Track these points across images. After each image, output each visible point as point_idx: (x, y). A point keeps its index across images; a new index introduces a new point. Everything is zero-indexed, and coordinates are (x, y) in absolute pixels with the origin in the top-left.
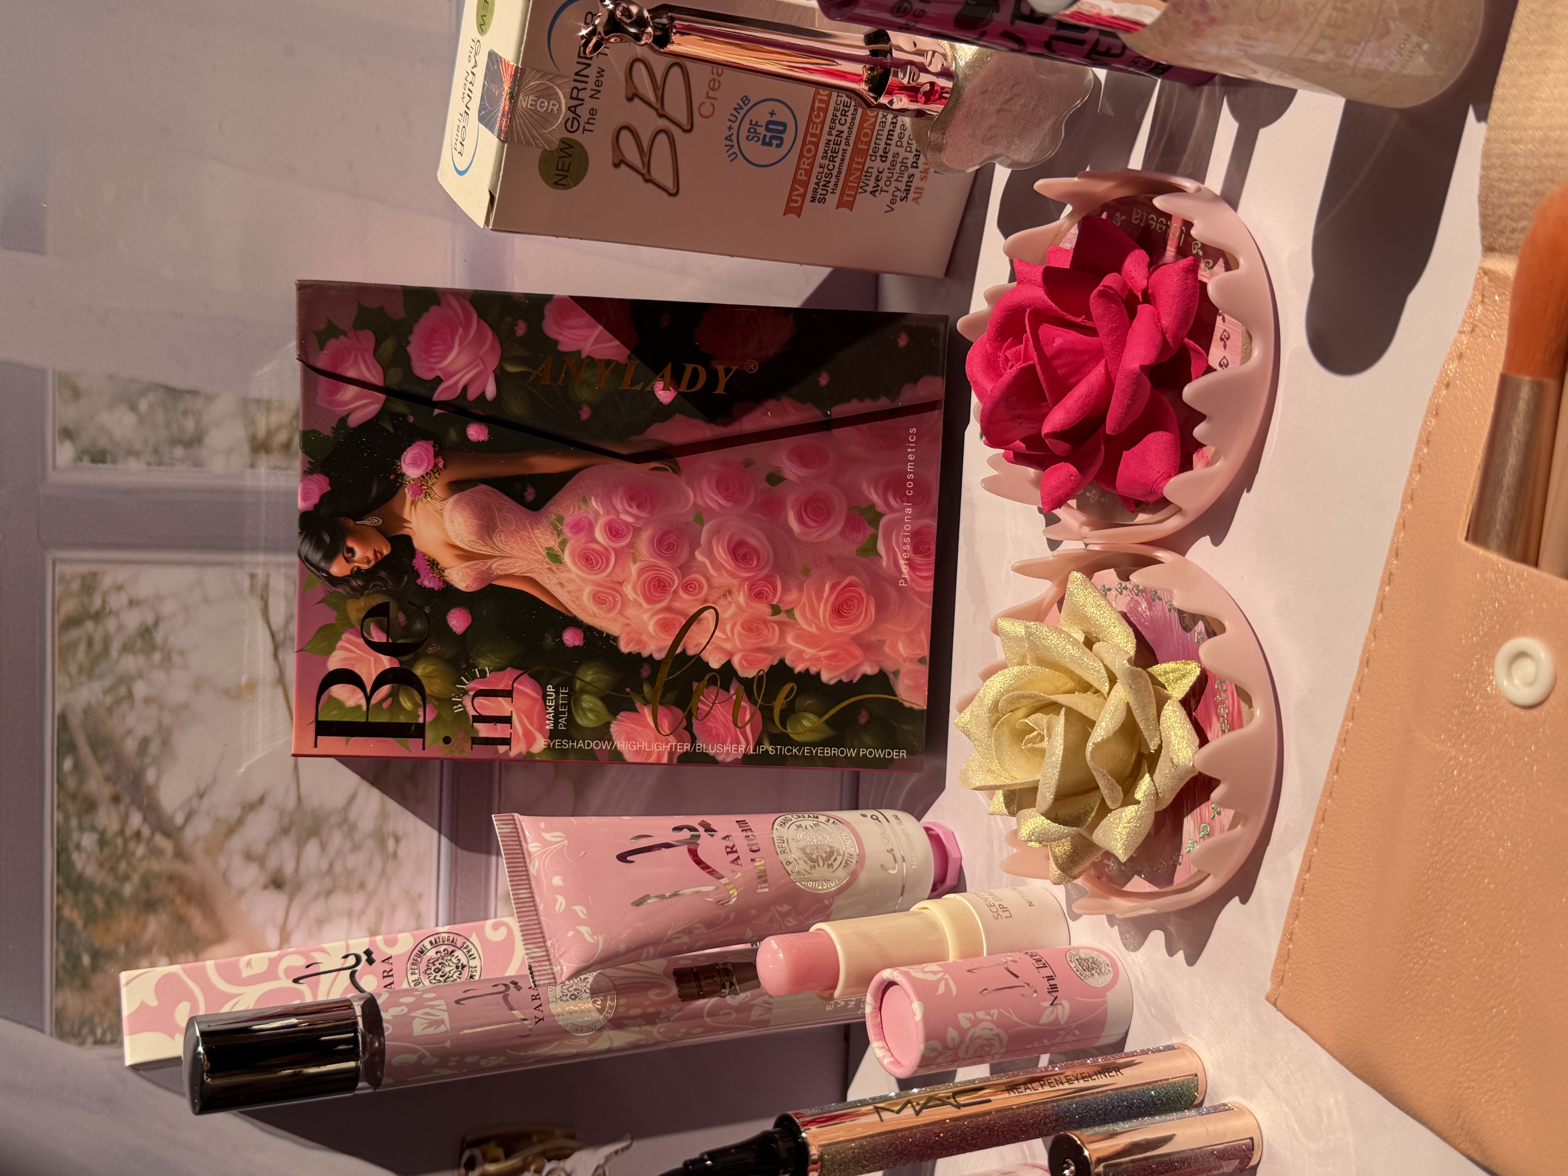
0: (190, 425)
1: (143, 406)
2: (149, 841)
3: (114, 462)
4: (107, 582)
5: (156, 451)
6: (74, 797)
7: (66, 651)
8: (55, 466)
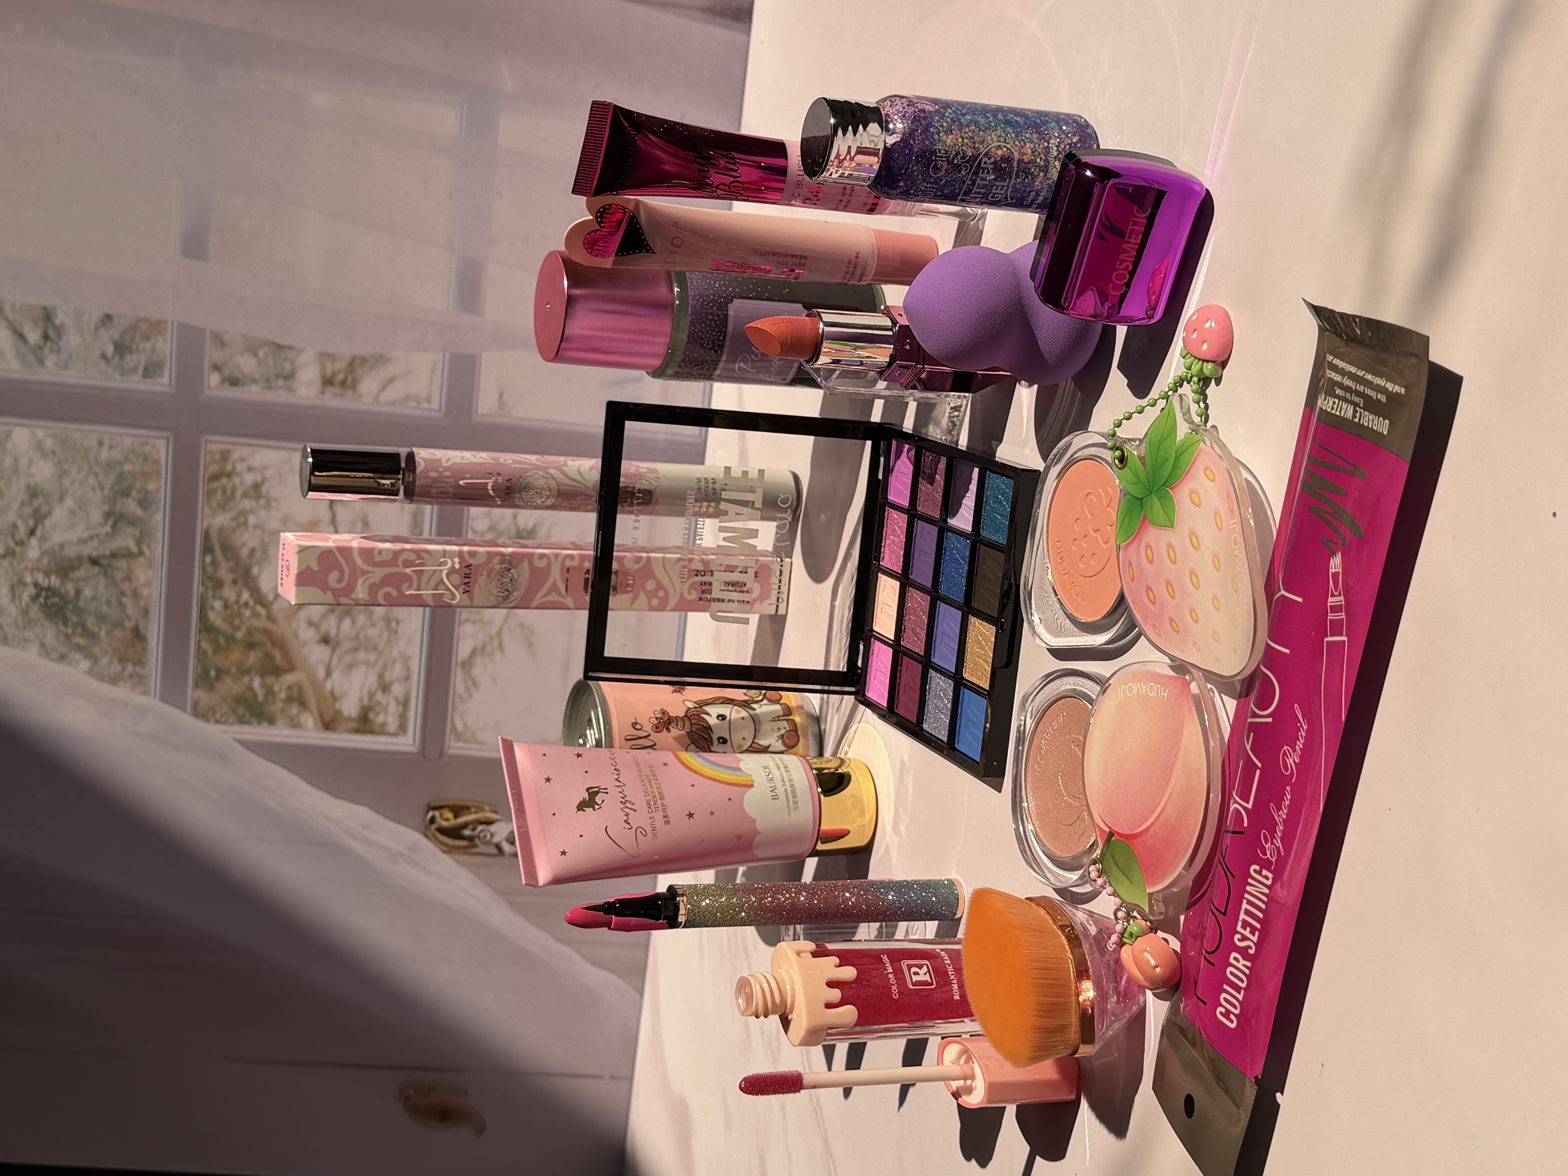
0: (287, 366)
1: (261, 354)
2: (253, 609)
3: (243, 385)
4: (235, 456)
5: (267, 381)
6: (211, 578)
7: (210, 494)
8: (209, 386)
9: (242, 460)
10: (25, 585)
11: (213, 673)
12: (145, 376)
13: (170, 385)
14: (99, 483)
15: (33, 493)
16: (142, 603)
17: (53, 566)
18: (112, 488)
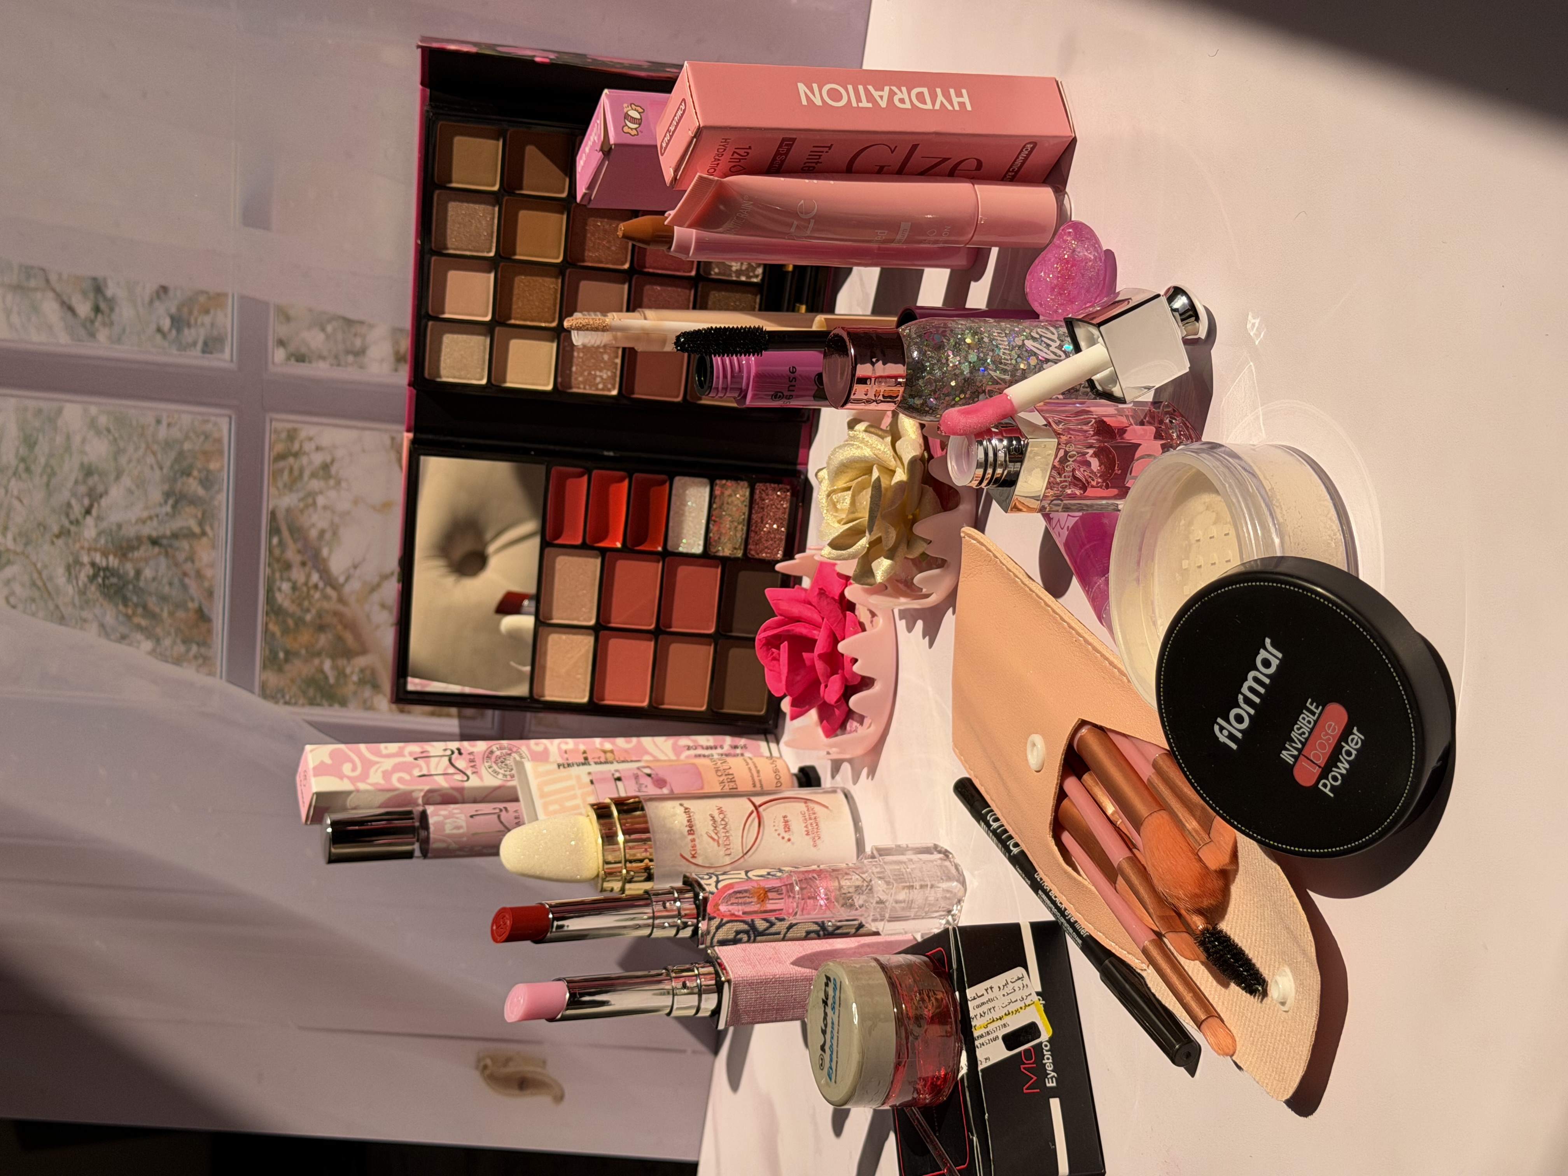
0: (358, 343)
1: (329, 328)
2: (323, 591)
3: (310, 362)
4: (303, 434)
5: (336, 357)
6: (278, 560)
7: (276, 474)
8: (273, 363)
9: (310, 439)
10: (82, 564)
11: (281, 655)
12: (204, 352)
13: (232, 361)
14: (158, 462)
15: (88, 471)
16: (206, 584)
17: (110, 545)
18: (172, 467)
